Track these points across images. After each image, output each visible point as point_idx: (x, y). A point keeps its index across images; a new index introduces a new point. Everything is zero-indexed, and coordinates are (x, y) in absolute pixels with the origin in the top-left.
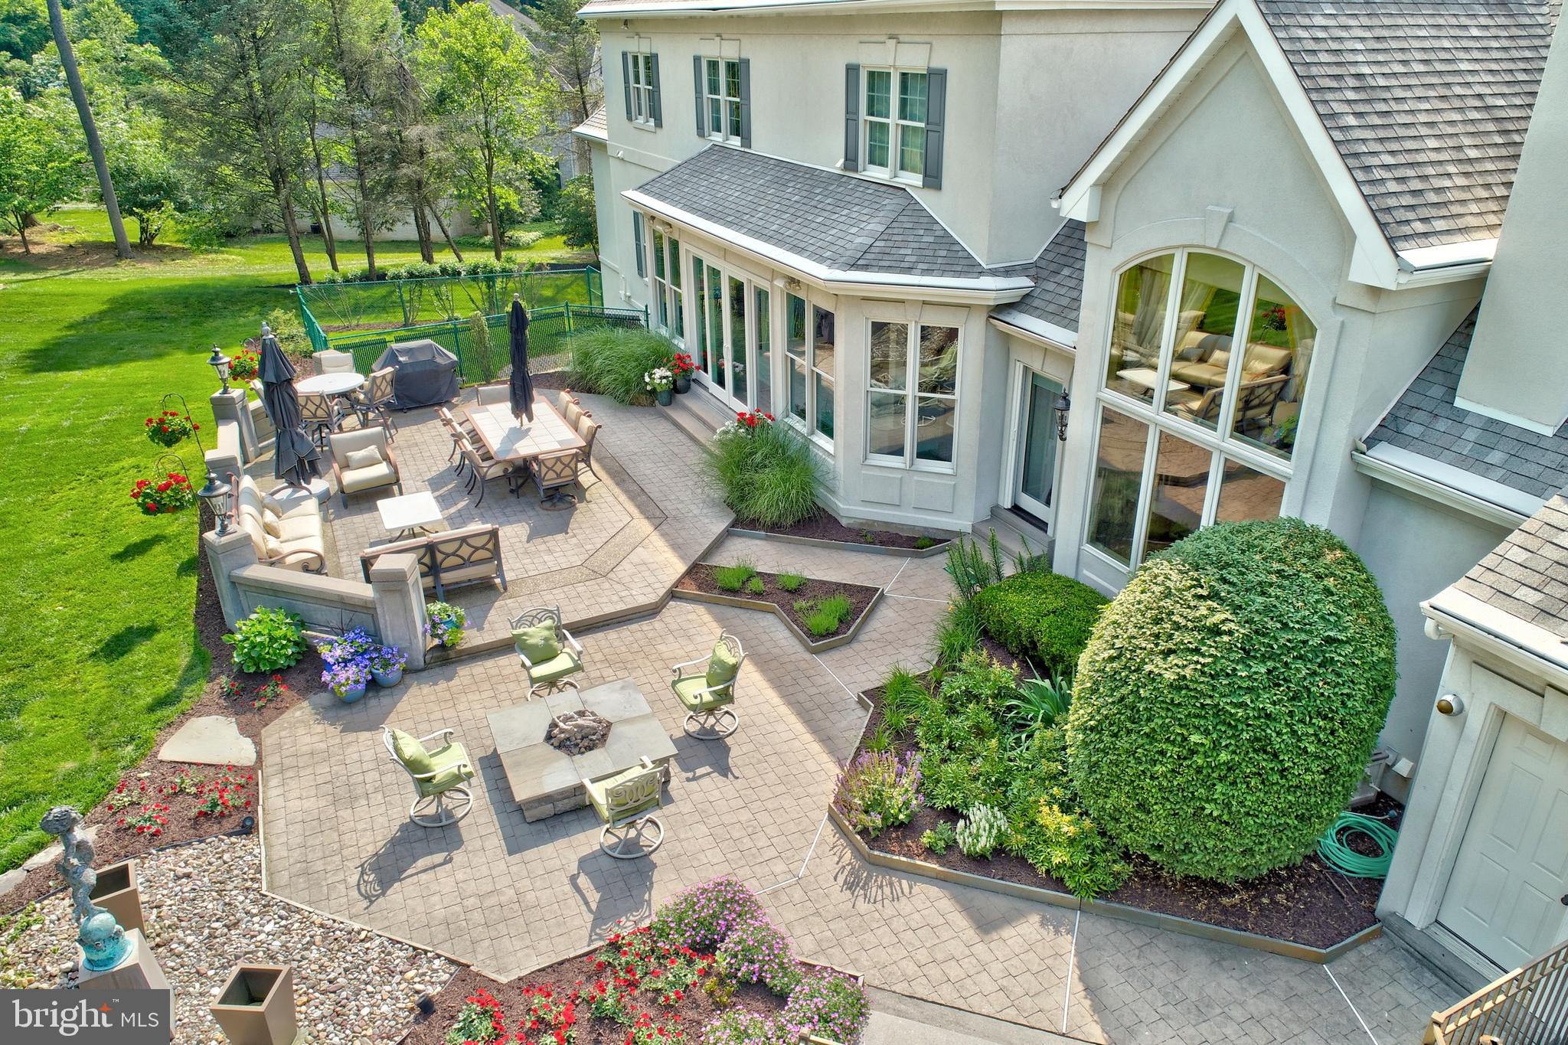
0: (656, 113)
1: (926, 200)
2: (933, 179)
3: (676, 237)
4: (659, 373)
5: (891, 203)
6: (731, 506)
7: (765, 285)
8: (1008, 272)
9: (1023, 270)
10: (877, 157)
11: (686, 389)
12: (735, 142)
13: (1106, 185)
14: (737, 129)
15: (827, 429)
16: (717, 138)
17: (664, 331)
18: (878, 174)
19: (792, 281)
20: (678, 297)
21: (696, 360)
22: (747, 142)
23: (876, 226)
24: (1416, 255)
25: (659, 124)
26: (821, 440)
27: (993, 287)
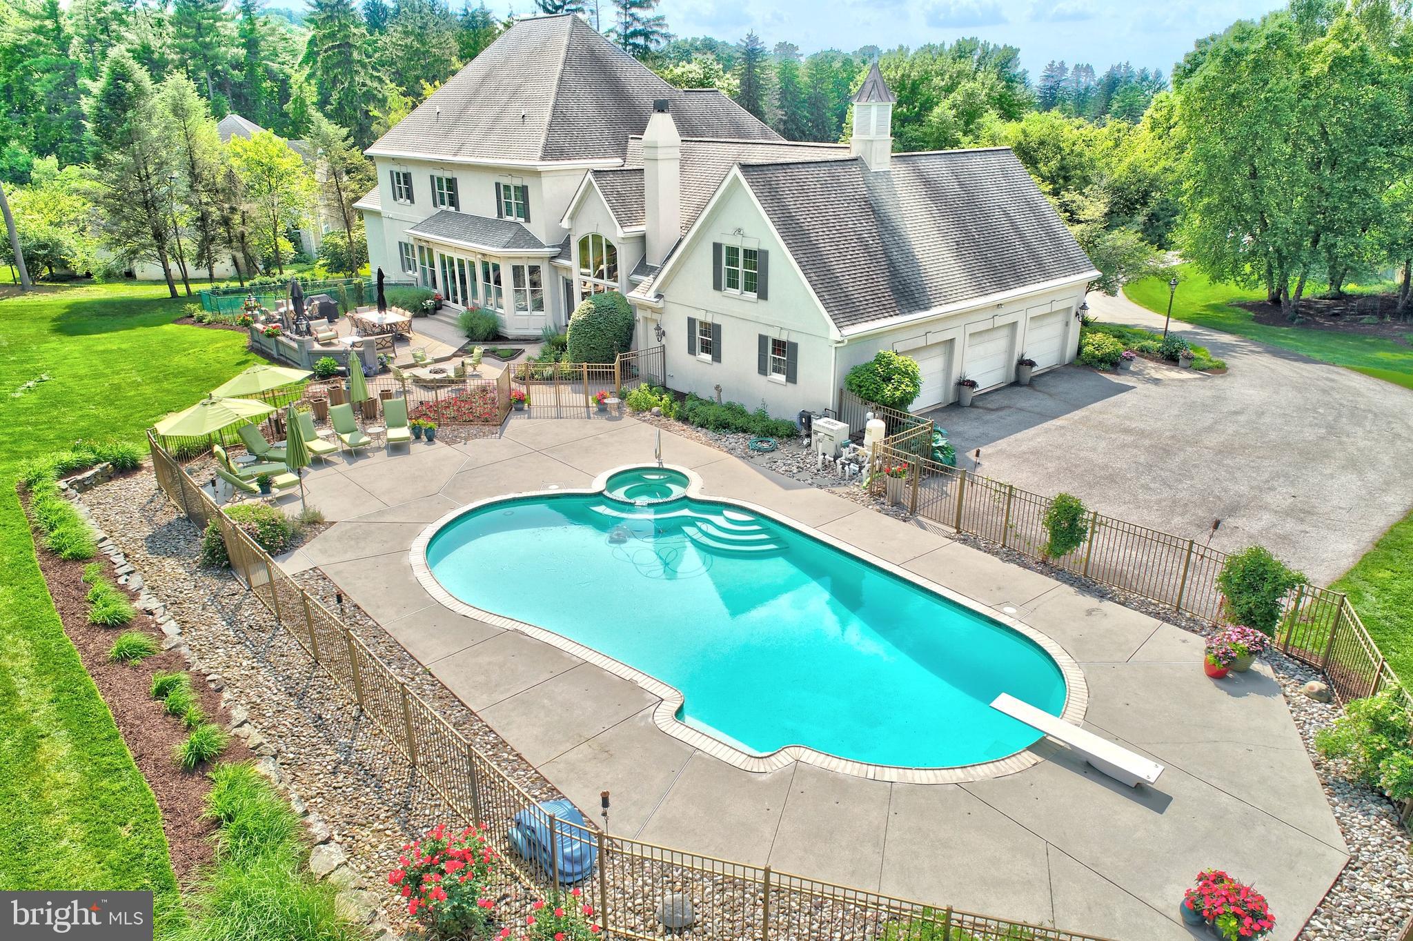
0: (410, 196)
1: (526, 226)
2: (528, 220)
3: (431, 247)
4: (428, 301)
5: (515, 228)
6: (468, 336)
7: (472, 259)
8: (553, 247)
9: (558, 246)
10: (509, 213)
11: (440, 308)
12: (452, 209)
13: (572, 218)
14: (452, 204)
15: (501, 307)
16: (444, 207)
17: (426, 288)
18: (509, 218)
19: (484, 255)
20: (433, 272)
21: (443, 296)
22: (457, 208)
23: (511, 235)
24: (626, 229)
25: (412, 202)
26: (499, 310)
27: (547, 252)
